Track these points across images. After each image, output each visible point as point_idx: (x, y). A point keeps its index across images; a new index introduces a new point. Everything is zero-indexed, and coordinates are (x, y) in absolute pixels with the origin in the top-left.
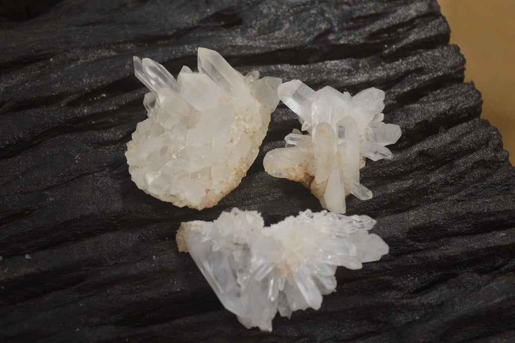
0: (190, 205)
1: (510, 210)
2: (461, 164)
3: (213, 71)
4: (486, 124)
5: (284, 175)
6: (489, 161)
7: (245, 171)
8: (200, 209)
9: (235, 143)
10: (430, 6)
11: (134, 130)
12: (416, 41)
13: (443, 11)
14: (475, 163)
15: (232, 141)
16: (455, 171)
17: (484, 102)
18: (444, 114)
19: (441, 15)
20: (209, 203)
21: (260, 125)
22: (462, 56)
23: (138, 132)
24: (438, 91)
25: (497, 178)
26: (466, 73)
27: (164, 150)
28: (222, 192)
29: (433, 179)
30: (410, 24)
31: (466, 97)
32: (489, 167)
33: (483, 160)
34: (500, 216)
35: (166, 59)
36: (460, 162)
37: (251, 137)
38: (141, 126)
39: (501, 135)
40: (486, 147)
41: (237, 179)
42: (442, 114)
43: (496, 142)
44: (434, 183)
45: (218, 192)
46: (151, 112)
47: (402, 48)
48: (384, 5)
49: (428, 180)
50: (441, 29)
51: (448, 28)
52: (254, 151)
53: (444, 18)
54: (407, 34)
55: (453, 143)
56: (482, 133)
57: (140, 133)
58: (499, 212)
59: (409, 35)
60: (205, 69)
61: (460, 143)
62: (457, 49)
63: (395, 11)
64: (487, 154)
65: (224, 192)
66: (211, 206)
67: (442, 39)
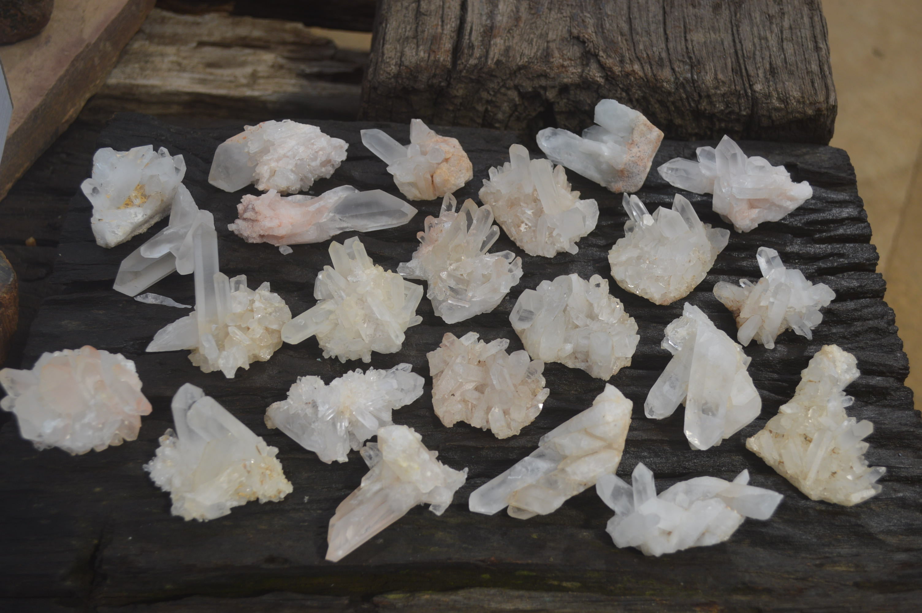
0: (652, 299)
1: (890, 365)
2: (858, 326)
3: (683, 211)
4: (885, 304)
5: (722, 301)
6: (881, 330)
7: (694, 287)
8: (657, 304)
9: (692, 264)
10: (860, 212)
11: (615, 243)
12: (842, 235)
13: (869, 220)
14: (870, 328)
15: (690, 261)
16: (852, 329)
17: (887, 290)
18: (853, 289)
19: (867, 222)
20: (665, 301)
21: (709, 259)
22: (877, 254)
23: (618, 245)
24: (853, 273)
25: (884, 341)
26: (877, 267)
27: (639, 258)
28: (674, 297)
29: (834, 331)
30: (840, 222)
31: (874, 282)
32: (880, 335)
33: (877, 328)
34: (881, 368)
35: (648, 201)
36: (859, 324)
37: (703, 264)
38: (620, 241)
39: (895, 314)
40: (881, 319)
41: (687, 290)
42: (851, 288)
43: (890, 318)
44: (834, 334)
45: (672, 295)
46: (628, 235)
47: (831, 236)
48: (822, 204)
49: (829, 330)
50: (865, 231)
51: (871, 232)
52: (703, 273)
53: (869, 224)
54: (836, 229)
55: (855, 310)
56: (880, 309)
57: (619, 246)
58: (881, 364)
59: (838, 229)
60: (678, 208)
61: (861, 312)
62: (874, 248)
63: (831, 210)
64: (882, 324)
65: (677, 297)
66: (666, 304)
67: (865, 238)
